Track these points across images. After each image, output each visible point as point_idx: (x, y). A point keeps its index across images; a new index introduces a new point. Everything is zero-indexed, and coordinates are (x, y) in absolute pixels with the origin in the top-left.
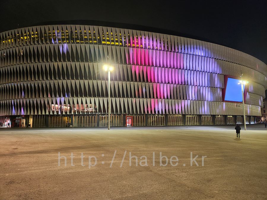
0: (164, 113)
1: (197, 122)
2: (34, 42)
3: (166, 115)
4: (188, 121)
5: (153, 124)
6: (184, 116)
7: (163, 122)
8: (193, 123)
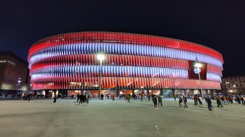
2: (61, 43)
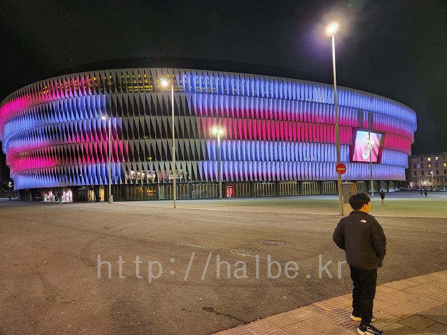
0: (274, 179)
1: (316, 190)
3: (277, 182)
4: (304, 189)
5: (259, 195)
6: (300, 182)
7: (273, 191)
8: (311, 192)
